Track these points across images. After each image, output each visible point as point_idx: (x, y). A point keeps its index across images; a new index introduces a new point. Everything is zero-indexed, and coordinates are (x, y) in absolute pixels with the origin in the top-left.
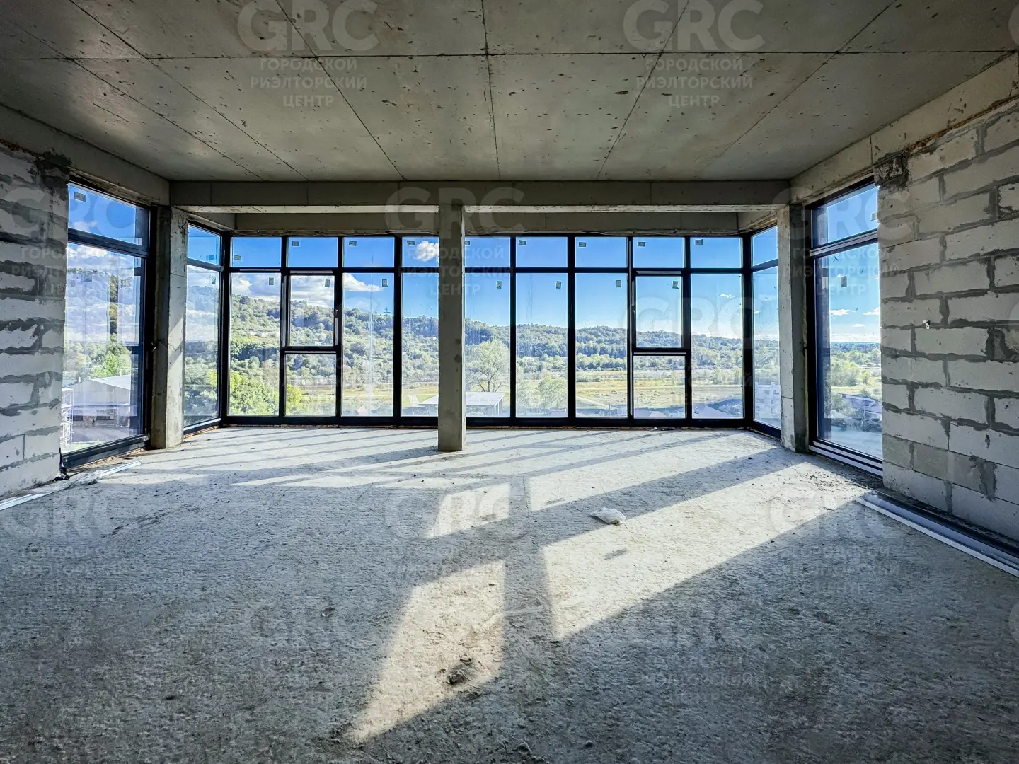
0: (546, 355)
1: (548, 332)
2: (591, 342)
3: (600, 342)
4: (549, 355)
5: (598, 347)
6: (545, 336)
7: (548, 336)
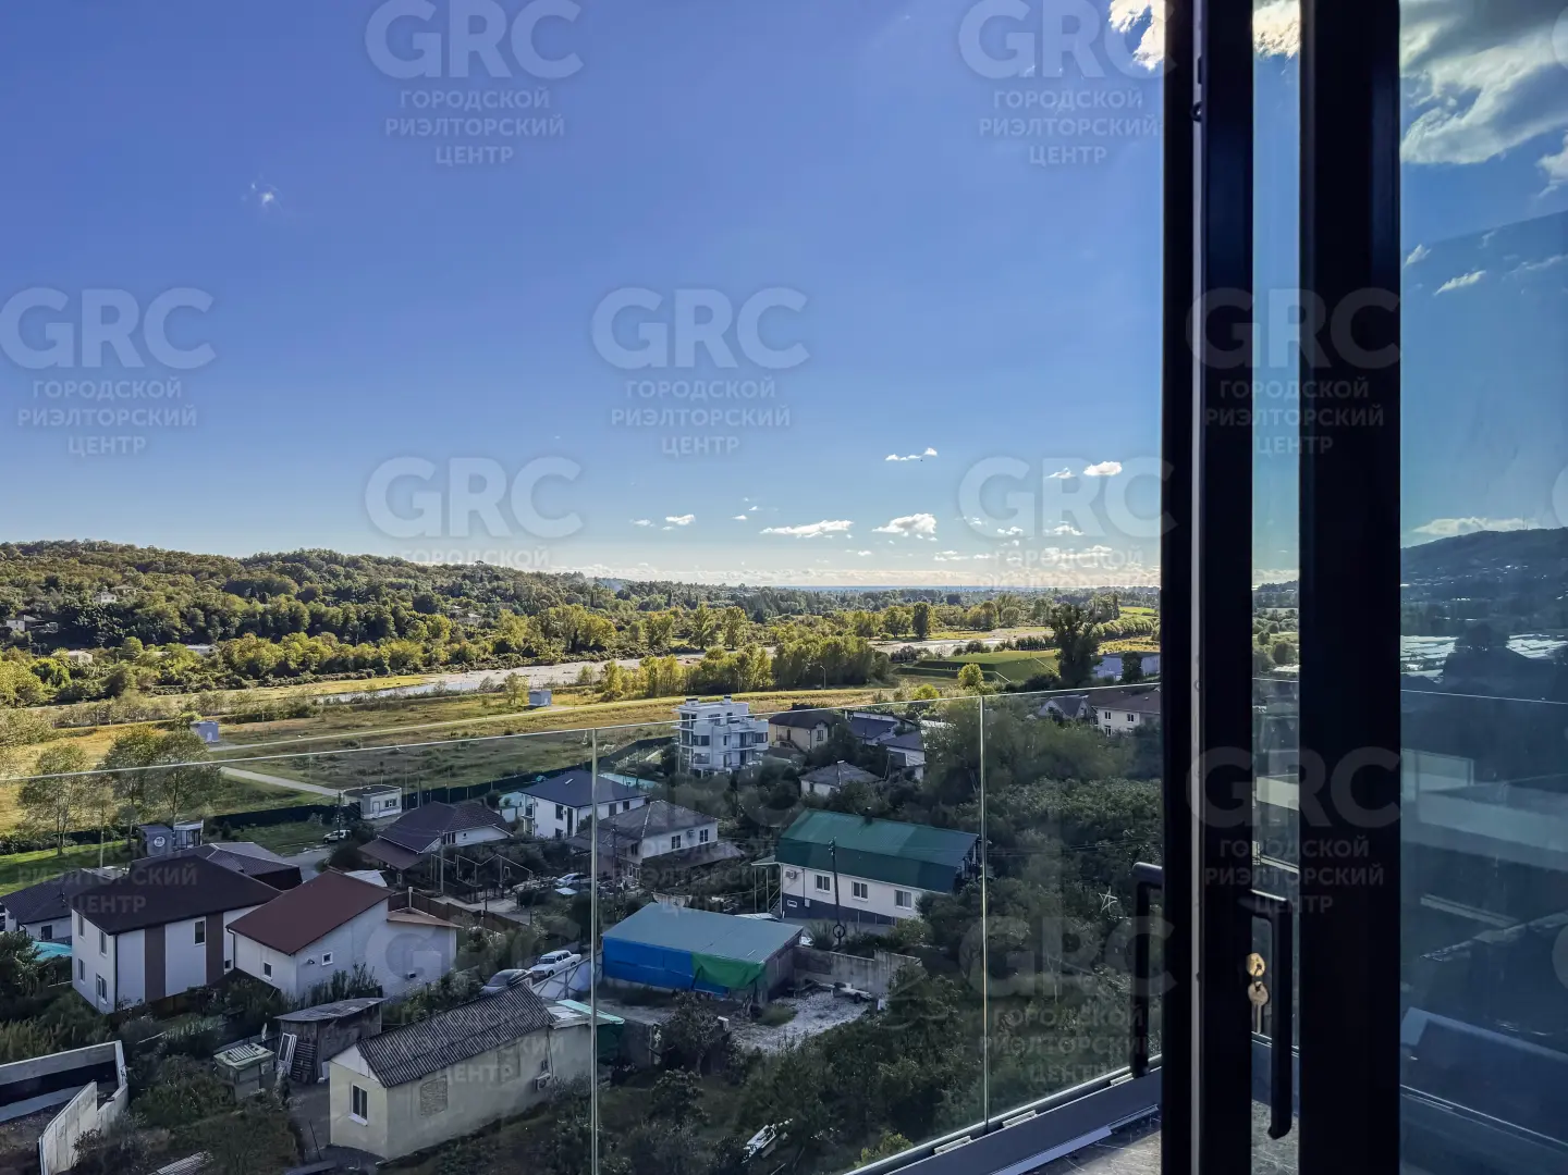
0: (135, 641)
1: (144, 568)
2: (282, 598)
3: (307, 596)
4: (146, 641)
5: (305, 610)
6: (135, 582)
7: (145, 579)
